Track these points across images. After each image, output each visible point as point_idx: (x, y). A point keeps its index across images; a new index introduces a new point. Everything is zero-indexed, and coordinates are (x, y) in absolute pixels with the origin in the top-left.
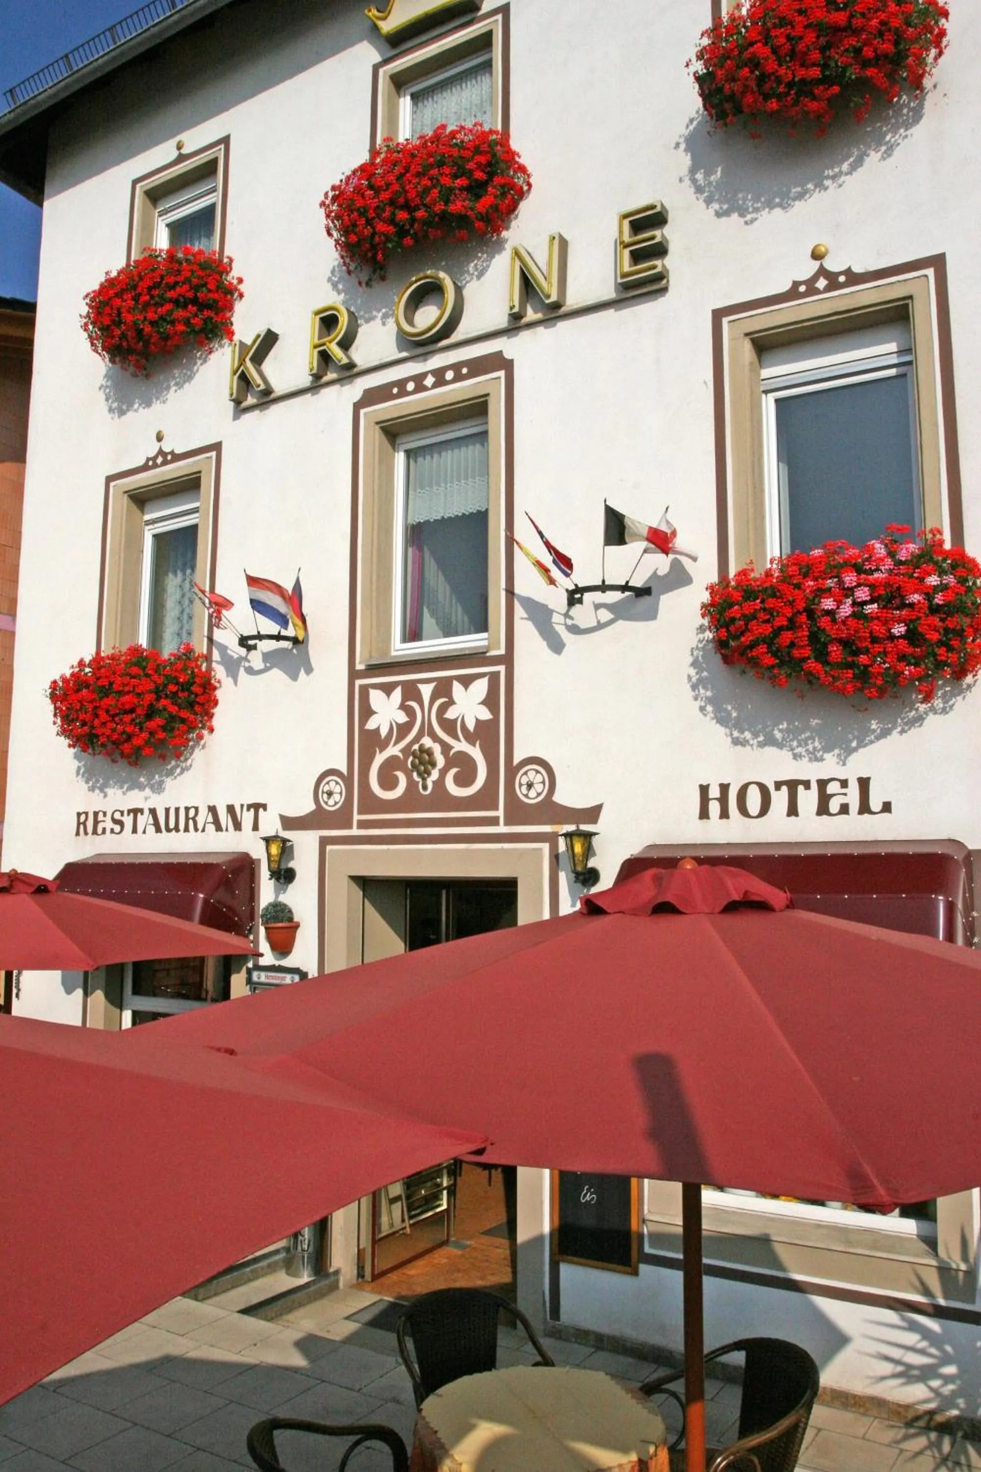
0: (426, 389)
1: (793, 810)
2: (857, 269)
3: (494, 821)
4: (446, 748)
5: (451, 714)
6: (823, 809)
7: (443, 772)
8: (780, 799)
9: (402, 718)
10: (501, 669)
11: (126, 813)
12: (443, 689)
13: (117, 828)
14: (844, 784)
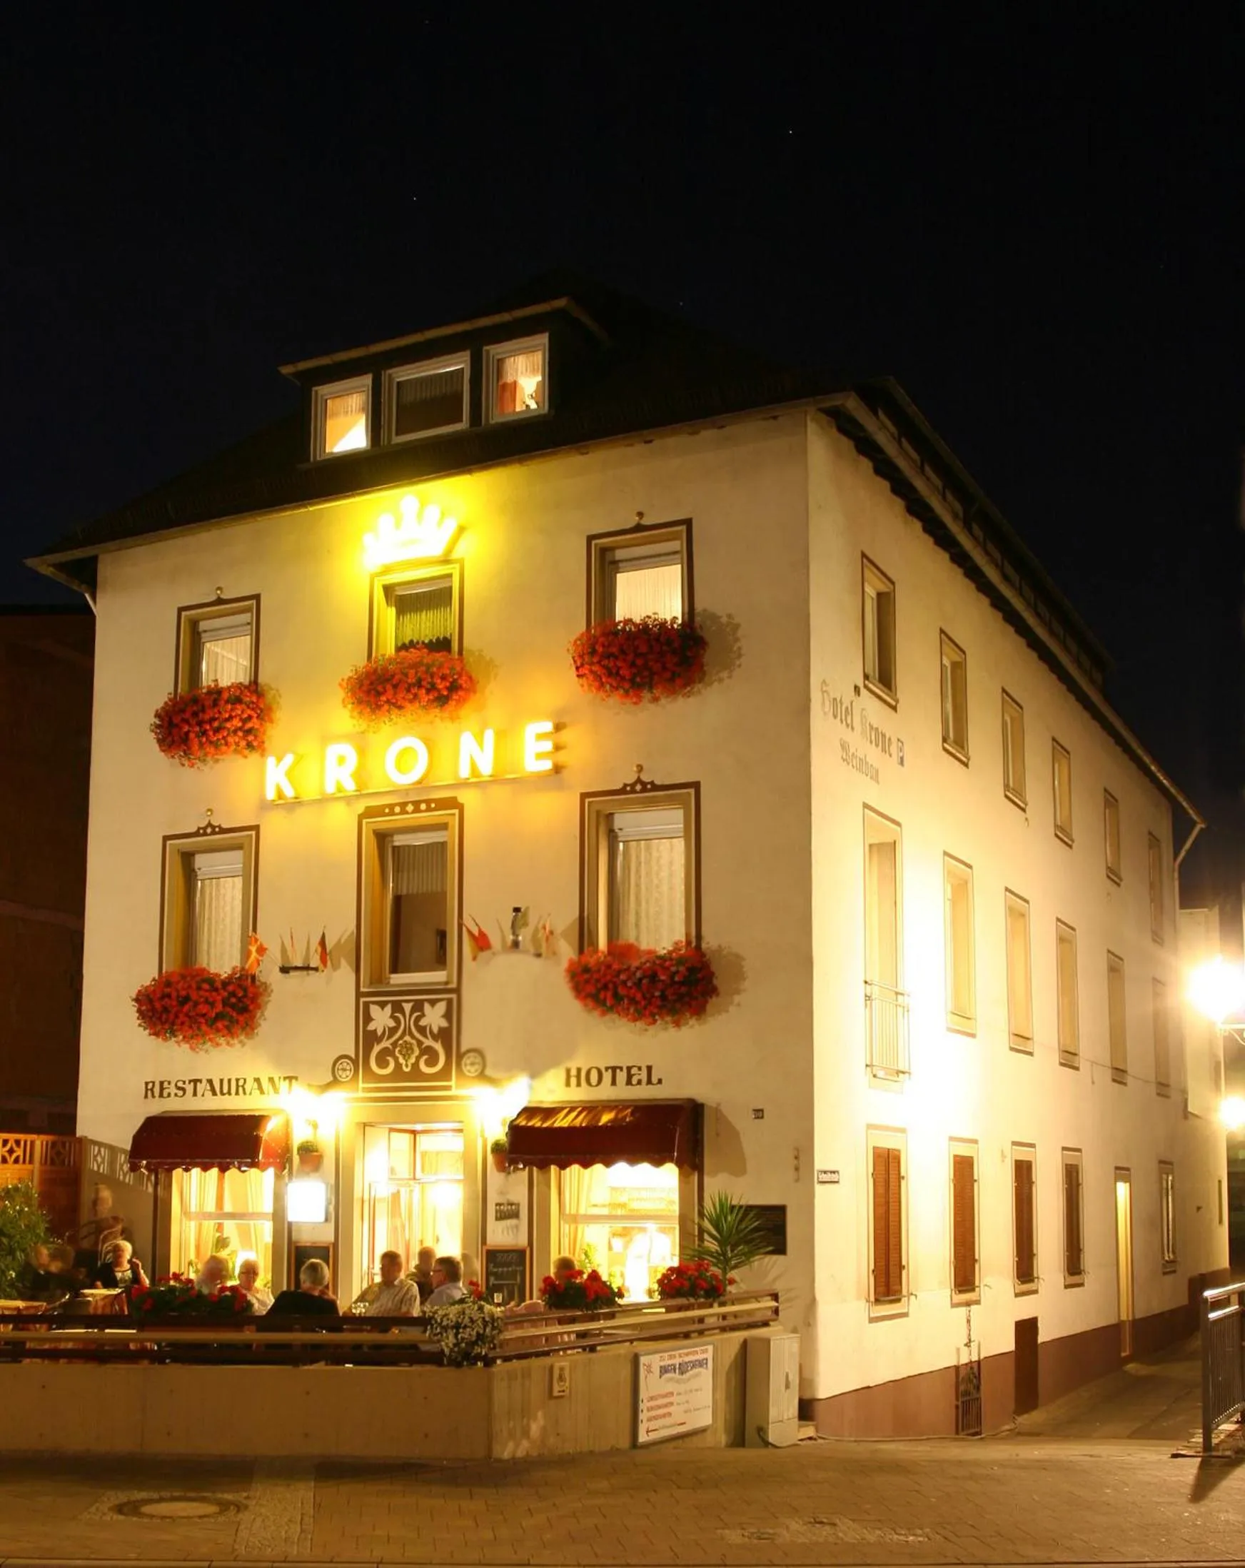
0: (407, 813)
1: (614, 1083)
3: (449, 1088)
4: (420, 1043)
5: (423, 1023)
6: (629, 1082)
7: (418, 1058)
8: (607, 1076)
9: (392, 1024)
10: (454, 996)
11: (187, 1082)
12: (418, 1007)
13: (180, 1093)
14: (640, 1069)
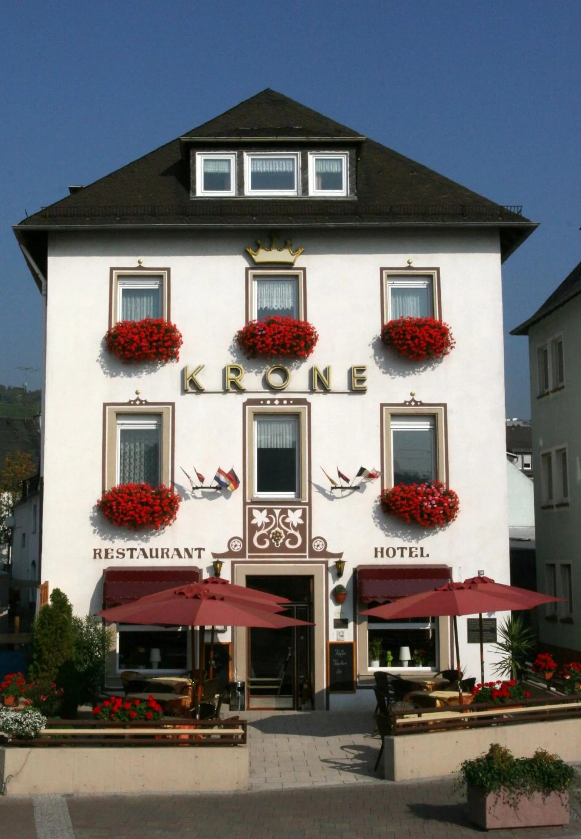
0: (275, 405)
1: (402, 555)
2: (423, 402)
3: (305, 557)
4: (285, 532)
5: (287, 520)
6: (411, 555)
7: (284, 540)
8: (398, 552)
9: (267, 520)
10: (307, 507)
11: (126, 550)
12: (284, 512)
14: (416, 549)
